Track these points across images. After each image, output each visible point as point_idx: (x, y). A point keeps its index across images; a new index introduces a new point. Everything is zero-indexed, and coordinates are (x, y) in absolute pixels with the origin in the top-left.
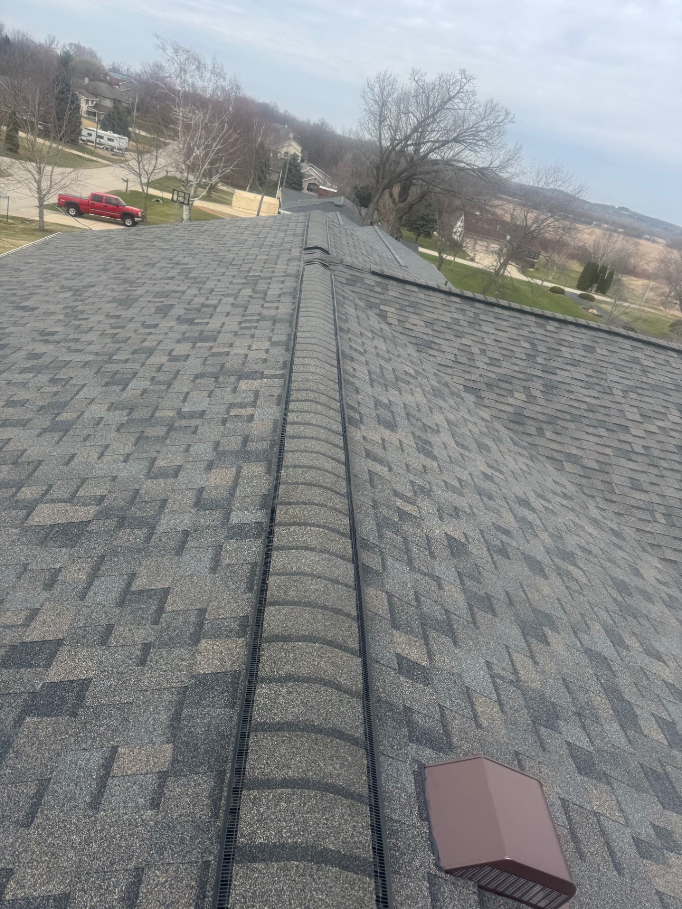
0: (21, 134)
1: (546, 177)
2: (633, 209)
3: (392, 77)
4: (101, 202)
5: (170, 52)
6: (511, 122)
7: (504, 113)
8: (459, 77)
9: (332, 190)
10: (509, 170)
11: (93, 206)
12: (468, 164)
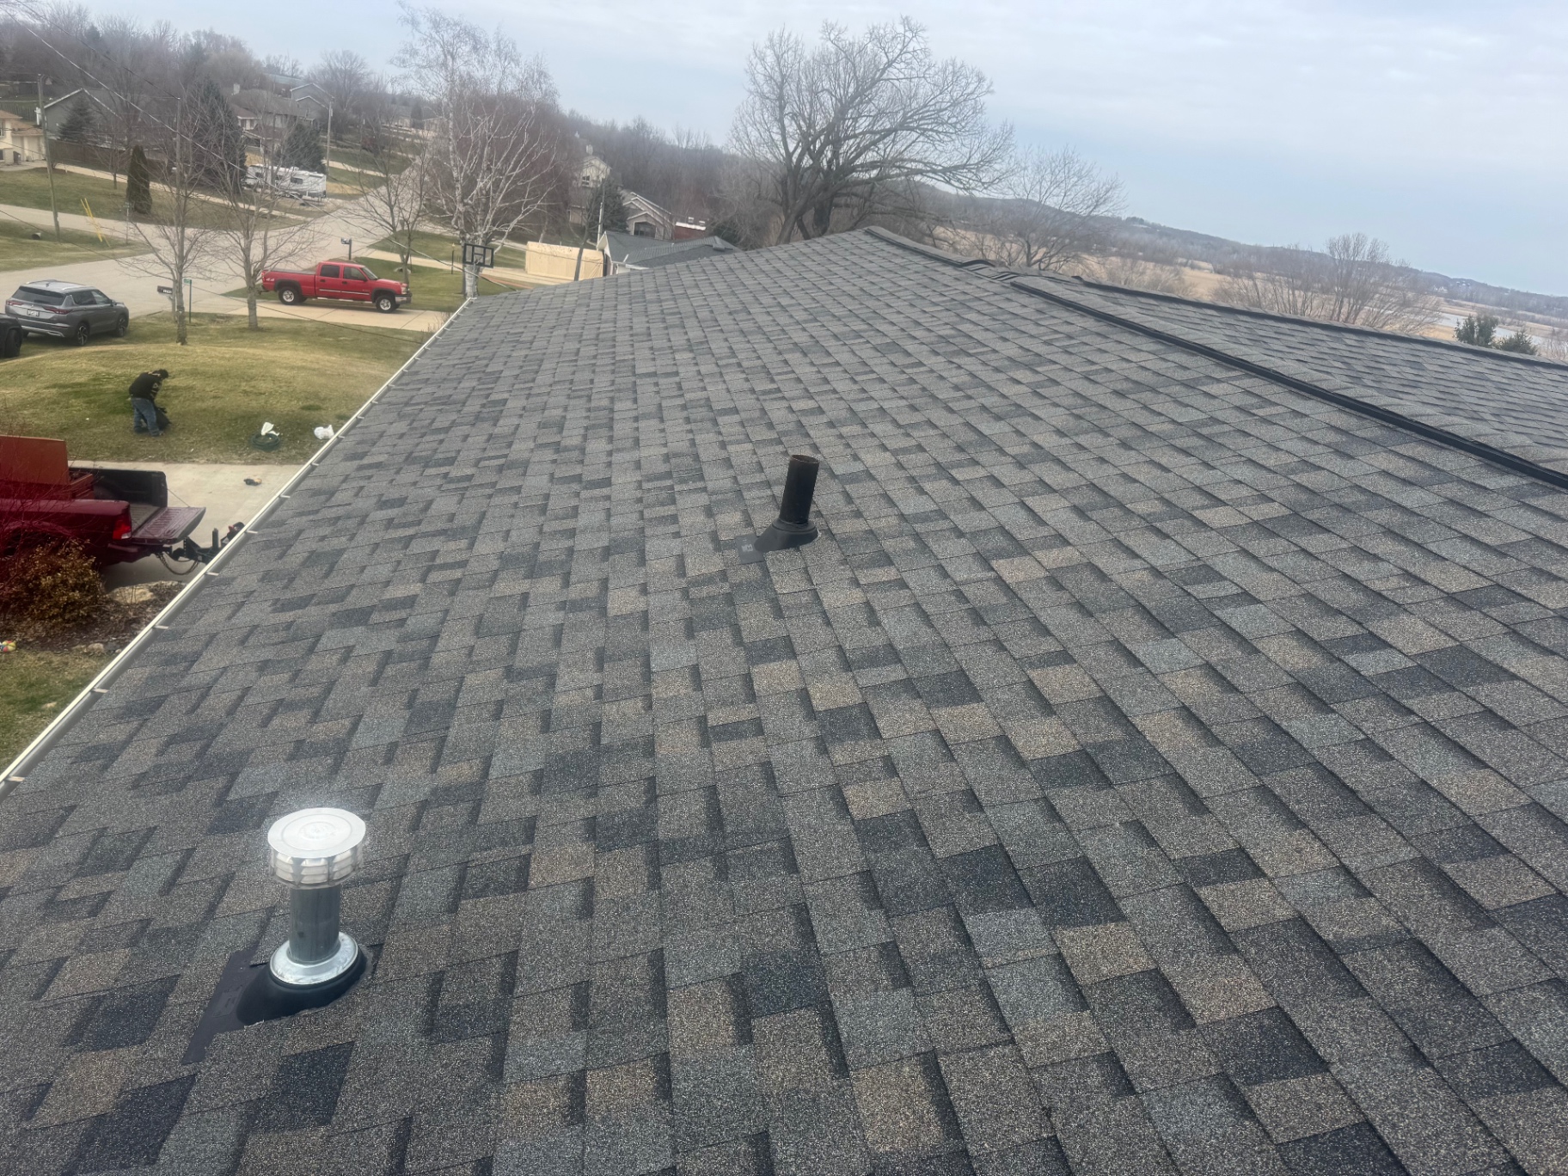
0: (155, 186)
1: (1052, 173)
2: (1151, 219)
3: (792, 39)
4: (337, 275)
5: (425, 27)
6: (988, 91)
7: (975, 79)
8: (900, 29)
9: (698, 228)
10: (997, 166)
11: (323, 284)
12: (925, 164)
